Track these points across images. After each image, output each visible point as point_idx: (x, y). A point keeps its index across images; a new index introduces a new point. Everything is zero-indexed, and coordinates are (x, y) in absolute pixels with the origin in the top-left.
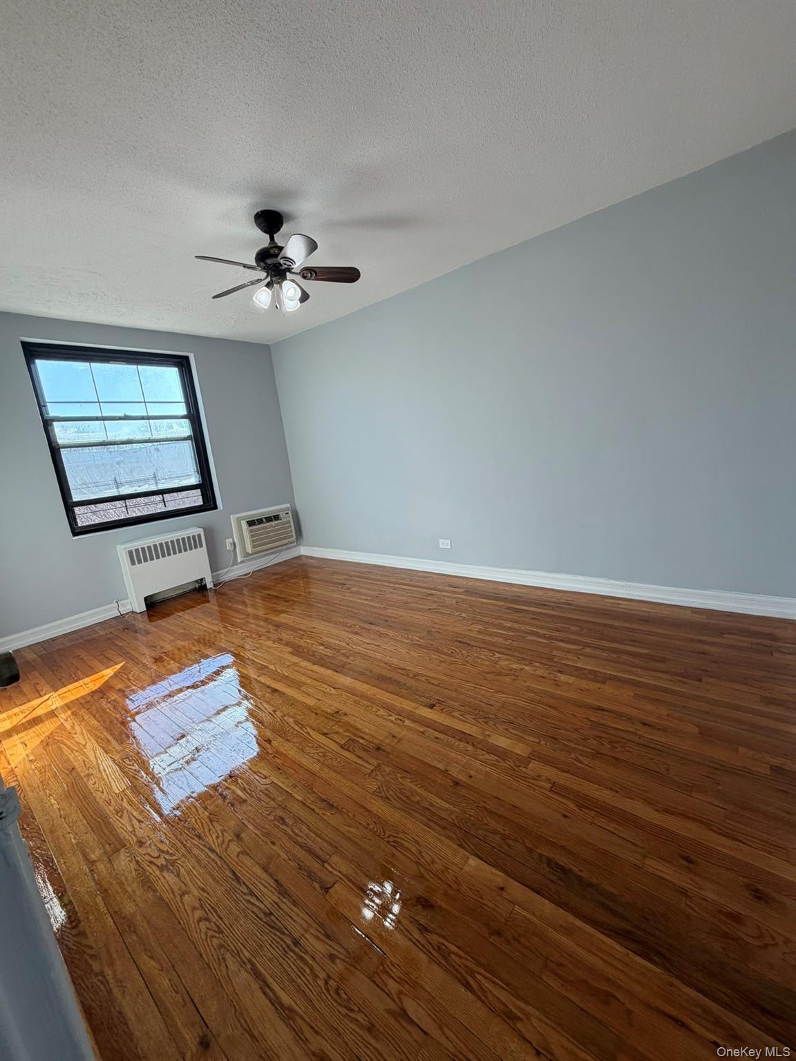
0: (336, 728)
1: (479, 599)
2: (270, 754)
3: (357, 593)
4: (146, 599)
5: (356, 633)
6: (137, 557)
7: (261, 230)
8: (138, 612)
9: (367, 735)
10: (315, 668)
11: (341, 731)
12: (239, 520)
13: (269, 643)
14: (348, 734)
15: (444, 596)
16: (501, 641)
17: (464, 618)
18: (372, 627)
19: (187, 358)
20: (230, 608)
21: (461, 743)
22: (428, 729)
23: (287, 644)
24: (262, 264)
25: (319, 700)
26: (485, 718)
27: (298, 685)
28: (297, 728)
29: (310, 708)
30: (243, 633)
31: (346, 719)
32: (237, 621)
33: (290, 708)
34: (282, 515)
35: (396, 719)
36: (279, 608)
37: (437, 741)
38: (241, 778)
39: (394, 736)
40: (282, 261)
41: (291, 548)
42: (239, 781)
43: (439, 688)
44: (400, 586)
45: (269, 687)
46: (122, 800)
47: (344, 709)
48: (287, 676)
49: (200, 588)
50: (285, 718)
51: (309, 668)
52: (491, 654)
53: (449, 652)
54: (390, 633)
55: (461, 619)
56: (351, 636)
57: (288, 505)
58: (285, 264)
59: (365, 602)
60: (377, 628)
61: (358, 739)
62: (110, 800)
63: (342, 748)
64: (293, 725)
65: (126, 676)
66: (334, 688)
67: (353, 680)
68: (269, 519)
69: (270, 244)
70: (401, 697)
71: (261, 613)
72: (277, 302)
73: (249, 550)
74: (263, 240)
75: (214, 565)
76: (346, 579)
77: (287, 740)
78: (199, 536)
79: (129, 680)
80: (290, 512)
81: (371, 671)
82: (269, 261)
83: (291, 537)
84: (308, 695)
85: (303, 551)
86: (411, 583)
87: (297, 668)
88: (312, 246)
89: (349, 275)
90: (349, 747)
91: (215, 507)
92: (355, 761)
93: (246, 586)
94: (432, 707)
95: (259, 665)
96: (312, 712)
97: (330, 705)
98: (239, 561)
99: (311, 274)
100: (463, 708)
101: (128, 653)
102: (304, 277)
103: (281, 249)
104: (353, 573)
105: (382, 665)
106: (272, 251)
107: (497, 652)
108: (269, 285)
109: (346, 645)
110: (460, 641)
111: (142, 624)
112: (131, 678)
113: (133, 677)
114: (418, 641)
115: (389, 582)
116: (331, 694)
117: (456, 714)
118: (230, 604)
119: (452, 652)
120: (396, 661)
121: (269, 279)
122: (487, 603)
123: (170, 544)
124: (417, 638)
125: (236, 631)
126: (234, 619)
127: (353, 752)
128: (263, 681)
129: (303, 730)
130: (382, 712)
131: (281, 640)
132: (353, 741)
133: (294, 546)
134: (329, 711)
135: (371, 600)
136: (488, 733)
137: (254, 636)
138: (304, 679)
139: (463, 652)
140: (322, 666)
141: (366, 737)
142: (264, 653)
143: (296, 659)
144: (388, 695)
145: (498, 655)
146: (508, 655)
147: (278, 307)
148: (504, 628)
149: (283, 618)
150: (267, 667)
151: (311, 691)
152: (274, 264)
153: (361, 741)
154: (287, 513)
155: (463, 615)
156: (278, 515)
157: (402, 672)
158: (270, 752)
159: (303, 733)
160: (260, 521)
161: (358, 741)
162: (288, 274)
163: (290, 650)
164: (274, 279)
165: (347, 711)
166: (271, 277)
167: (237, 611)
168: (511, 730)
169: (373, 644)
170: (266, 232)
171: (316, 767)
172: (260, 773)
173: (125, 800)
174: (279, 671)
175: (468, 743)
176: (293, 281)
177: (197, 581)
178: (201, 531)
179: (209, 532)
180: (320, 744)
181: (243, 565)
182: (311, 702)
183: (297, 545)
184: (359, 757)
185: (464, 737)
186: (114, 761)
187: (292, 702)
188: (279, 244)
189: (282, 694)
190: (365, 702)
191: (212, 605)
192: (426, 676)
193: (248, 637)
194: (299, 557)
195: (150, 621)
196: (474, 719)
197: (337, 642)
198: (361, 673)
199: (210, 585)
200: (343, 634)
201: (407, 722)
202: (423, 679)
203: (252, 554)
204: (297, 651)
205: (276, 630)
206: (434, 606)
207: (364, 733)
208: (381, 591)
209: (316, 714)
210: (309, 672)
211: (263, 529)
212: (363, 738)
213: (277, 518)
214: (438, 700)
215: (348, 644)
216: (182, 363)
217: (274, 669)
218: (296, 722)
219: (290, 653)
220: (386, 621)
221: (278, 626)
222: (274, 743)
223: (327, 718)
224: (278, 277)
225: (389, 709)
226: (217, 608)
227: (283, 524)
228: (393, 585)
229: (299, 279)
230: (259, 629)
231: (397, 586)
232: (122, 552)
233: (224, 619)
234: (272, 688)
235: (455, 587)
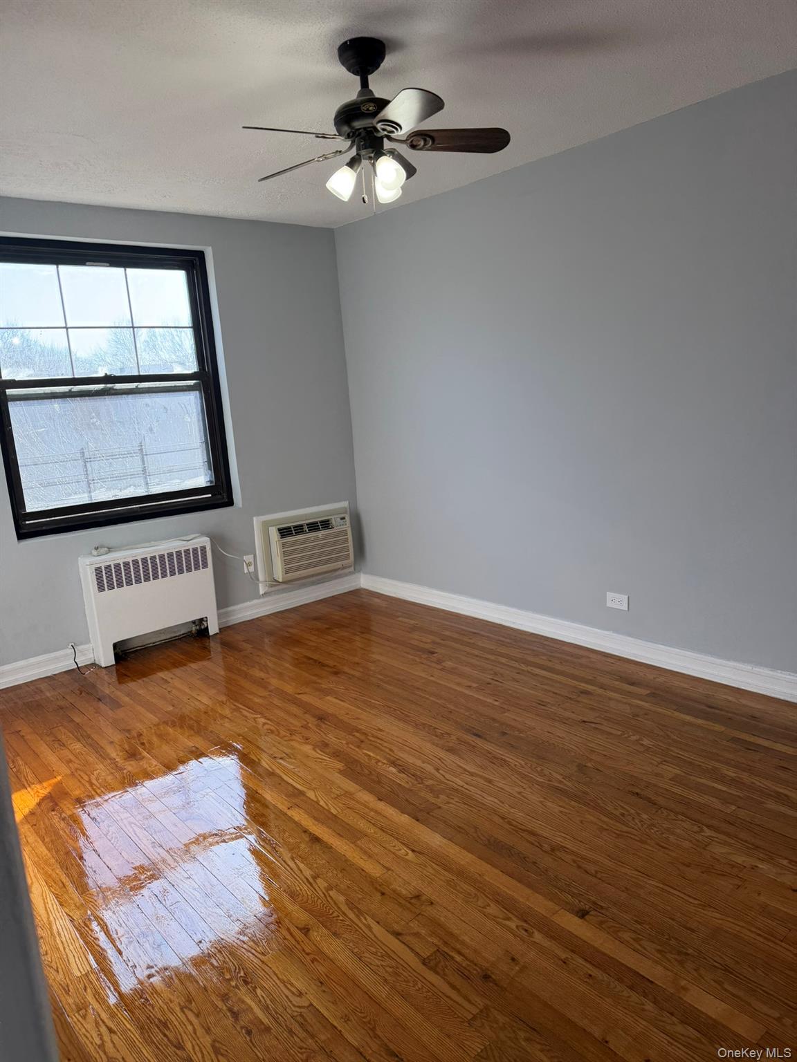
0: (415, 926)
1: (677, 714)
2: (308, 954)
3: (452, 671)
4: (115, 646)
5: (451, 750)
6: (109, 578)
7: (349, 70)
8: (103, 666)
9: (468, 948)
10: (381, 806)
11: (423, 932)
12: (266, 526)
13: (307, 749)
14: (435, 941)
15: (610, 699)
16: (716, 803)
17: (648, 749)
18: (479, 742)
19: (200, 255)
20: (246, 676)
21: (632, 994)
22: (574, 956)
23: (337, 754)
24: (346, 129)
25: (388, 869)
26: (679, 953)
27: (352, 834)
28: (352, 915)
29: (372, 882)
30: (264, 724)
31: (430, 911)
32: (257, 700)
33: (340, 875)
34: (335, 520)
35: (517, 927)
36: (325, 685)
37: (590, 981)
38: (263, 988)
39: (513, 959)
40: (379, 126)
41: (346, 575)
42: (259, 991)
43: (594, 880)
44: (529, 669)
45: (305, 831)
46: (85, 990)
47: (428, 892)
48: (335, 816)
49: (199, 632)
50: (331, 893)
51: (371, 805)
52: (696, 828)
53: (617, 813)
54: (511, 758)
55: (642, 749)
56: (443, 754)
57: (345, 504)
58: (384, 130)
59: (467, 692)
60: (488, 746)
61: (451, 953)
62: (68, 986)
63: (424, 964)
64: (344, 908)
65: (86, 778)
66: (413, 851)
67: (445, 841)
68: (313, 527)
69: (360, 94)
70: (529, 885)
71: (289, 689)
72: (365, 187)
73: (279, 575)
74: (348, 89)
75: (224, 598)
76: (434, 642)
77: (335, 934)
78: (203, 549)
79: (91, 784)
80: (348, 519)
81: (476, 828)
82: (358, 124)
83: (347, 557)
84: (370, 857)
85: (365, 581)
86: (550, 664)
87: (352, 803)
88: (433, 104)
89: (492, 140)
90: (436, 965)
91: (230, 503)
92: (449, 994)
93: (270, 634)
94: (583, 914)
95: (291, 789)
96: (376, 889)
97: (406, 880)
98: (261, 592)
99: (425, 140)
100: (639, 927)
101: (89, 737)
102: (413, 147)
103: (383, 103)
104: (447, 633)
105: (496, 819)
106: (364, 109)
107: (708, 827)
108: (352, 163)
109: (433, 771)
110: (637, 794)
111: (108, 687)
112: (94, 781)
113: (97, 780)
114: (560, 782)
115: (510, 658)
116: (407, 861)
117: (626, 936)
118: (244, 668)
119: (623, 815)
120: (518, 815)
121: (353, 152)
122: (690, 724)
123: (158, 560)
124: (560, 778)
125: (255, 719)
126: (251, 697)
127: (444, 976)
128: (296, 819)
129: (360, 919)
130: (493, 909)
131: (326, 745)
132: (446, 956)
133: (351, 573)
134: (404, 892)
135: (478, 689)
136: (683, 983)
137: (283, 733)
138: (362, 825)
139: (645, 816)
140: (393, 804)
141: (465, 951)
142: (298, 767)
143: (350, 786)
144: (505, 878)
145: (708, 832)
146: (728, 835)
147: (366, 199)
148: (722, 779)
149: (330, 704)
150: (302, 793)
151: (376, 850)
152: (365, 129)
153: (458, 958)
154: (344, 518)
155: (646, 742)
156: (328, 521)
157: (532, 839)
158: (307, 951)
159: (360, 925)
160: (299, 529)
161: (452, 958)
162: (385, 140)
163: (340, 766)
164: (363, 152)
165: (434, 898)
166: (358, 149)
167: (262, 684)
168: (726, 986)
169: (481, 777)
170: (355, 73)
171: (381, 992)
172: (292, 985)
173: (89, 990)
174: (322, 803)
175: (645, 996)
177: (194, 622)
178: (205, 541)
179: (218, 540)
180: (389, 952)
181: (266, 599)
182: (374, 870)
183: (356, 571)
184: (453, 987)
185: (639, 983)
186: (72, 920)
187: (344, 865)
188: (377, 95)
189: (328, 848)
190: (466, 887)
191: (215, 665)
192: (573, 853)
193: (272, 732)
194: (357, 593)
195: (120, 683)
196: (659, 951)
197: (419, 763)
198: (459, 829)
199: (213, 629)
200: (428, 748)
201: (538, 937)
202: (568, 858)
203: (283, 583)
204: (353, 769)
205: (318, 726)
206: (591, 716)
207: (463, 943)
208: (495, 674)
209: (383, 894)
210: (372, 813)
211: (301, 542)
212: (460, 953)
213: (326, 524)
214: (595, 903)
215: (437, 770)
216: (192, 263)
217: (313, 797)
218: (351, 905)
219: (340, 772)
220: (504, 734)
221: (322, 718)
222: (314, 935)
223: (400, 904)
224: (370, 150)
225: (508, 905)
226: (222, 673)
227: (335, 535)
228: (516, 665)
230: (292, 720)
231: (523, 667)
232: (86, 566)
233: (233, 693)
234: (311, 833)
235: (632, 684)
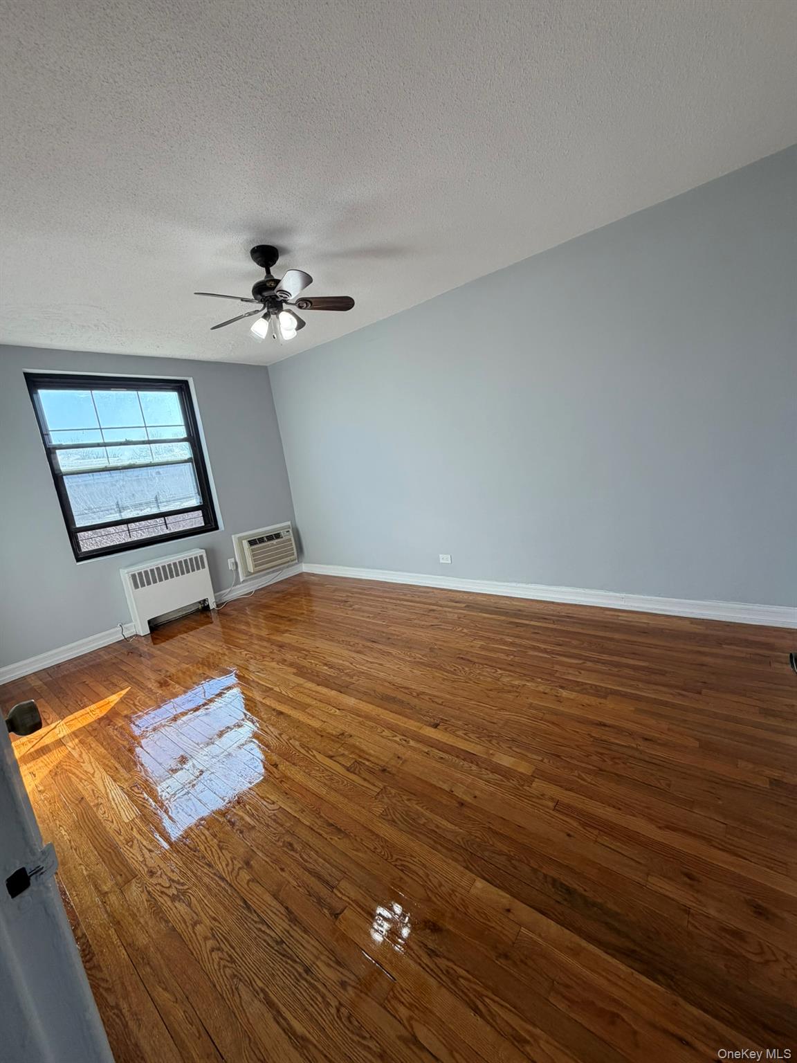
0: (341, 750)
1: (480, 614)
2: (277, 779)
3: (359, 610)
4: (149, 622)
5: (359, 652)
6: (140, 580)
7: (258, 264)
8: (142, 635)
9: (373, 756)
10: (319, 688)
11: (346, 753)
12: (240, 540)
13: (274, 664)
14: (354, 756)
15: (445, 612)
16: (503, 656)
17: (466, 634)
18: (375, 645)
19: (186, 382)
20: (234, 629)
21: (465, 763)
22: (433, 749)
23: (291, 665)
24: (259, 297)
25: (325, 722)
26: (489, 736)
27: (303, 707)
28: (302, 751)
29: (315, 731)
30: (246, 655)
31: (351, 741)
32: (241, 642)
33: (296, 730)
34: (283, 533)
35: (400, 740)
36: (283, 627)
37: (442, 761)
38: (249, 804)
39: (399, 757)
40: (278, 294)
41: (293, 565)
42: (247, 807)
43: (443, 707)
44: (402, 602)
45: (274, 710)
46: (132, 829)
47: (349, 730)
48: (291, 698)
49: (204, 609)
50: (291, 741)
51: (313, 689)
52: (493, 671)
53: (452, 670)
54: (394, 651)
55: (463, 635)
56: (354, 655)
57: (289, 523)
58: (282, 296)
59: (368, 620)
60: (380, 647)
61: (363, 762)
62: (120, 830)
63: (348, 770)
64: (299, 748)
65: (132, 702)
66: (339, 709)
67: (358, 701)
68: (270, 538)
69: (266, 277)
70: (406, 717)
71: (264, 633)
72: (274, 332)
73: (251, 569)
74: (259, 274)
75: (217, 586)
76: (348, 596)
77: (294, 764)
78: (201, 557)
79: (135, 705)
80: (291, 532)
81: (375, 691)
82: (266, 294)
83: (293, 554)
84: (313, 717)
85: (305, 568)
86: (413, 598)
87: (301, 690)
88: (308, 280)
89: (344, 304)
90: (355, 770)
91: (217, 528)
92: (362, 784)
93: (249, 605)
94: (436, 726)
95: (264, 688)
96: (318, 734)
97: (335, 727)
98: (241, 580)
99: (307, 304)
100: (466, 727)
101: (133, 678)
102: (300, 307)
103: (278, 282)
104: (355, 590)
105: (386, 684)
106: (268, 284)
107: (500, 669)
108: (266, 316)
109: (350, 665)
110: (462, 658)
111: (146, 647)
112: (137, 704)
113: (139, 702)
114: (421, 659)
115: (391, 598)
116: (335, 716)
117: (460, 733)
118: (233, 625)
119: (455, 670)
120: (398, 680)
121: (265, 311)
122: (488, 618)
123: (172, 566)
124: (420, 656)
125: (241, 652)
126: (238, 640)
127: (359, 775)
128: (268, 704)
129: (309, 753)
130: (386, 733)
131: (285, 661)
132: (359, 763)
133: (296, 564)
134: (334, 733)
135: (374, 618)
136: (491, 752)
137: (258, 658)
138: (308, 700)
139: (467, 669)
140: (327, 687)
141: (371, 759)
142: (269, 675)
143: (301, 680)
144: (392, 715)
145: (499, 671)
146: (510, 671)
147: (275, 336)
148: (505, 643)
149: (286, 638)
150: (272, 689)
151: (317, 713)
152: (270, 296)
153: (367, 763)
154: (288, 532)
155: (465, 631)
156: (278, 534)
157: (406, 691)
158: (277, 777)
159: (310, 756)
160: (261, 540)
161: (364, 764)
162: (284, 304)
163: (295, 671)
164: (271, 310)
165: (353, 733)
166: (268, 309)
167: (240, 631)
168: (514, 749)
169: (377, 663)
170: (262, 266)
171: (323, 791)
172: (268, 798)
173: (135, 829)
174: (283, 692)
175: (472, 762)
176: (289, 311)
177: (200, 602)
178: (203, 552)
179: (211, 553)
180: (327, 768)
181: (246, 584)
182: (316, 724)
183: (299, 562)
184: (365, 780)
185: (469, 757)
186: (122, 789)
187: (298, 725)
188: (276, 277)
189: (287, 716)
190: (370, 723)
191: (216, 626)
192: (430, 695)
193: (252, 658)
194: (301, 575)
195: (154, 644)
196: (478, 738)
197: (341, 662)
198: (365, 693)
199: (212, 606)
200: (345, 653)
201: (412, 743)
202: (427, 698)
203: (254, 573)
204: (301, 672)
205: (279, 651)
206: (436, 622)
207: (370, 755)
208: (383, 608)
209: (322, 736)
210: (314, 693)
211: (264, 547)
212: (368, 760)
213: (278, 536)
214: (442, 719)
215: (351, 664)
216: (182, 388)
217: (278, 690)
218: (302, 746)
219: (294, 674)
220: (389, 638)
221: (281, 646)
222: (281, 767)
223: (333, 740)
224: (275, 309)
225: (393, 728)
226: (219, 629)
227: (284, 542)
228: (394, 601)
229: (295, 309)
230: (263, 650)
231: (398, 602)
232: (125, 575)
233: (229, 641)
234: (277, 710)
235: (456, 602)
